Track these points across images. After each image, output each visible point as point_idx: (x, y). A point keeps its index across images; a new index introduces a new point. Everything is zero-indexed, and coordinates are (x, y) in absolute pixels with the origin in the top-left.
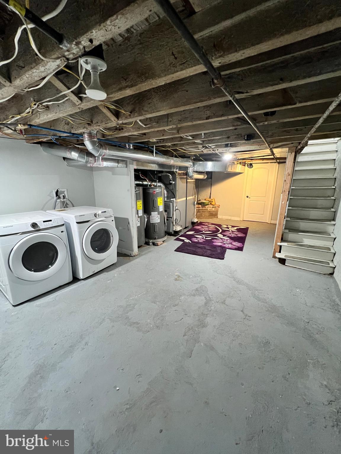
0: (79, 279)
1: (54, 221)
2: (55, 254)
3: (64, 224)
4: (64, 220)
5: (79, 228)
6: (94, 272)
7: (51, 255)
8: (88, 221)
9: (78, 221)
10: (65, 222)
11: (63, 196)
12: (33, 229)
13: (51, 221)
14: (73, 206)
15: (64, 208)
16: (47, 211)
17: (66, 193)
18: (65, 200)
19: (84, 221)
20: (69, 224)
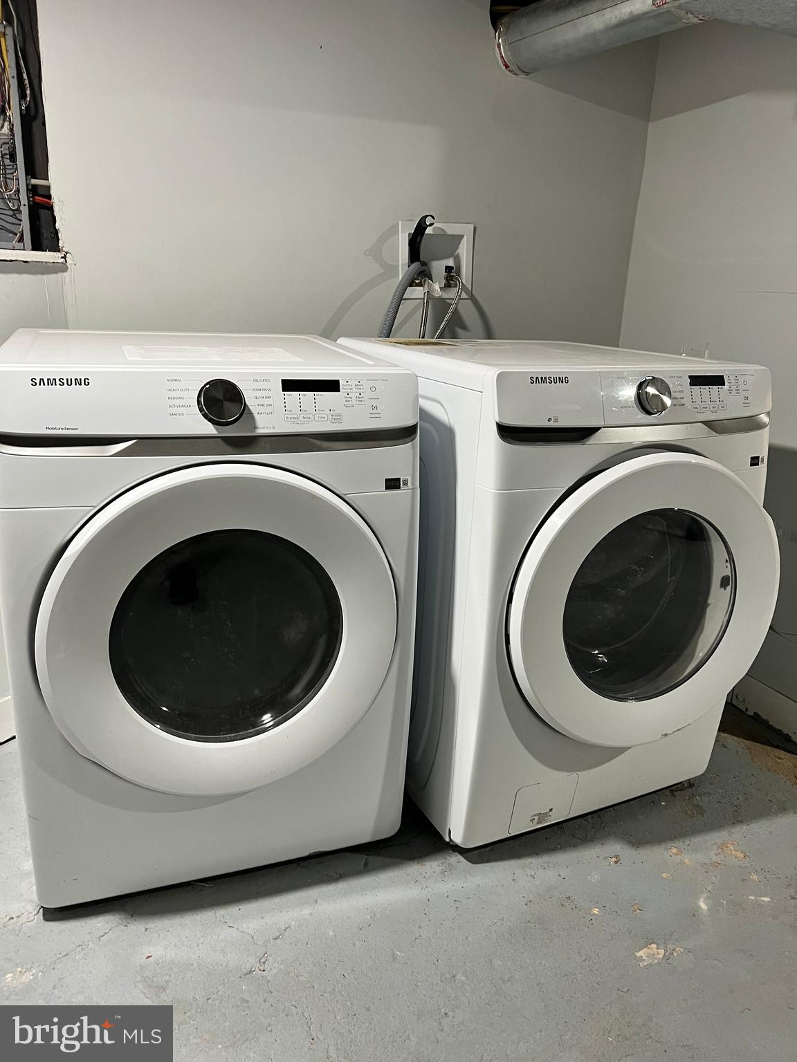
0: (441, 838)
1: (353, 395)
2: (322, 641)
3: (415, 426)
4: (422, 402)
5: (511, 478)
6: (542, 817)
7: (294, 634)
8: (581, 434)
9: (512, 421)
10: (424, 414)
11: (449, 269)
12: (209, 429)
13: (332, 386)
14: (489, 335)
15: (439, 337)
16: (341, 341)
17: (464, 250)
18: (452, 293)
19: (552, 424)
20: (448, 434)
